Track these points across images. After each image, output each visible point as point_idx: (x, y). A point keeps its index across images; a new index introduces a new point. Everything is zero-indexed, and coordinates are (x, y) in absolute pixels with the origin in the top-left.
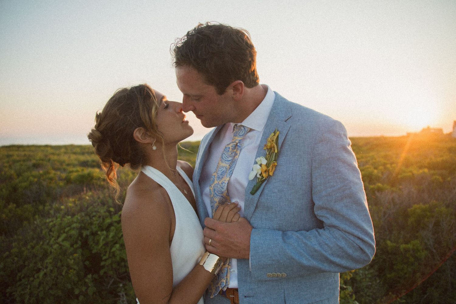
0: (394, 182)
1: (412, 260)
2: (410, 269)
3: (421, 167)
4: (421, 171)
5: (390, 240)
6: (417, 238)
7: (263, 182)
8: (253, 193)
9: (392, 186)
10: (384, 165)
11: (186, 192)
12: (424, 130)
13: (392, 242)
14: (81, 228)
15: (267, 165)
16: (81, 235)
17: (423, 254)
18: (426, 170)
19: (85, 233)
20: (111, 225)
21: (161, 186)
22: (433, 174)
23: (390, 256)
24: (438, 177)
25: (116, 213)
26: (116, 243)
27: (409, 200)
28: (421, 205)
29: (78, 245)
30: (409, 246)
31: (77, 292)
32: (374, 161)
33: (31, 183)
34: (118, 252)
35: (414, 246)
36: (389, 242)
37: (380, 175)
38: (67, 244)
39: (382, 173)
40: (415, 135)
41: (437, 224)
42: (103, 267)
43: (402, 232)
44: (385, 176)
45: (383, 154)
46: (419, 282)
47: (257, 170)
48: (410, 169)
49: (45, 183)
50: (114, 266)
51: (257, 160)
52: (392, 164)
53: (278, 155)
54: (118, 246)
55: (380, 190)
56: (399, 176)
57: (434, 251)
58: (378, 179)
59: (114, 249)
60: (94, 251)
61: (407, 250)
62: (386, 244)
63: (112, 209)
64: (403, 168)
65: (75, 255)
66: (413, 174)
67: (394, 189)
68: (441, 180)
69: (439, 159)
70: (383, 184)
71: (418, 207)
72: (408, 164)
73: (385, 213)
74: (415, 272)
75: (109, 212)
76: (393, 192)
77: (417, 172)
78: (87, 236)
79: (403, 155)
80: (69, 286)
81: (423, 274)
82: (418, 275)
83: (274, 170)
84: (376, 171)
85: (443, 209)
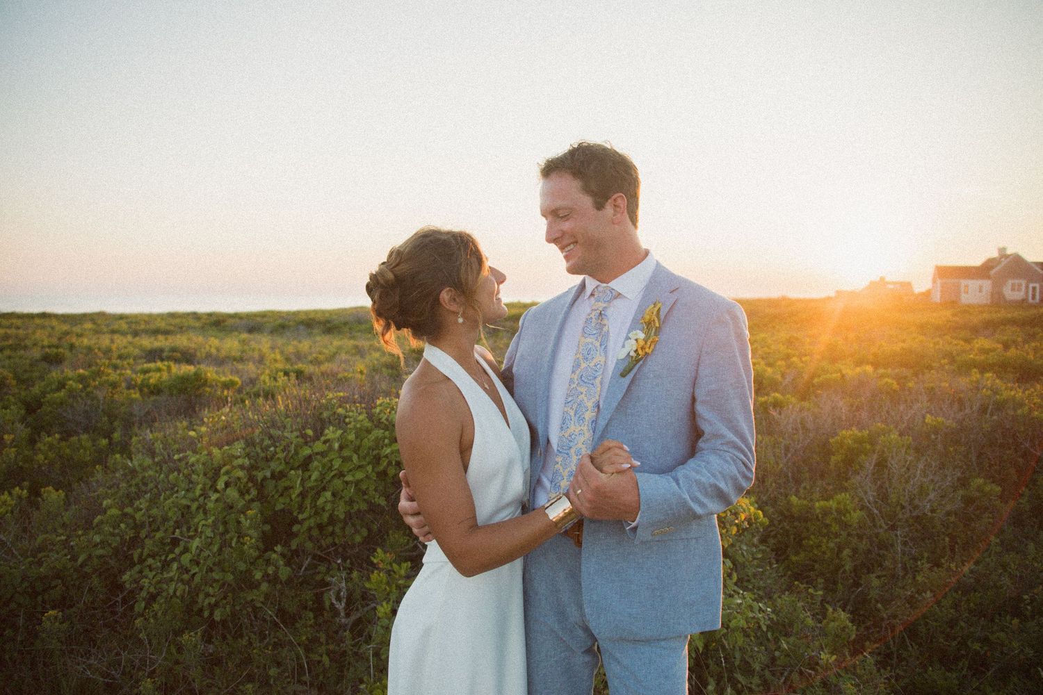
0: (807, 392)
1: (835, 528)
2: (832, 545)
3: (860, 363)
4: (858, 370)
5: (796, 495)
6: (846, 490)
7: (638, 361)
8: (623, 375)
9: (803, 399)
10: (787, 357)
11: (486, 386)
12: (873, 285)
13: (800, 498)
14: (253, 467)
15: (646, 341)
16: (252, 479)
17: (856, 516)
18: (869, 369)
19: (260, 475)
20: (309, 459)
21: (449, 379)
22: (882, 376)
23: (796, 524)
24: (890, 381)
25: (317, 438)
26: (324, 489)
27: (834, 424)
28: (855, 431)
29: (251, 496)
30: (832, 504)
31: (258, 575)
32: (766, 349)
33: (72, 394)
34: (328, 507)
35: (839, 503)
36: (794, 499)
37: (779, 377)
38: (232, 493)
39: (783, 375)
40: (853, 295)
41: (881, 465)
42: (295, 535)
43: (819, 483)
44: (786, 382)
45: (783, 335)
46: (848, 566)
47: (631, 346)
48: (839, 365)
49: (100, 394)
50: (315, 533)
51: (630, 335)
52: (801, 356)
53: (658, 331)
54: (328, 495)
55: (777, 405)
56: (816, 380)
57: (876, 511)
58: (774, 386)
59: (320, 502)
60: (279, 507)
61: (826, 512)
62: (789, 502)
63: (310, 432)
64: (825, 364)
65: (250, 513)
66: (843, 376)
67: (806, 404)
68: (895, 386)
69: (897, 347)
70: (783, 394)
71: (848, 435)
72: (834, 356)
73: (787, 449)
74: (840, 549)
75: (304, 436)
76: (801, 410)
77: (850, 371)
78: (265, 479)
79: (825, 338)
80: (242, 566)
81: (855, 551)
82: (846, 552)
83: (652, 347)
84: (769, 370)
85: (894, 436)
